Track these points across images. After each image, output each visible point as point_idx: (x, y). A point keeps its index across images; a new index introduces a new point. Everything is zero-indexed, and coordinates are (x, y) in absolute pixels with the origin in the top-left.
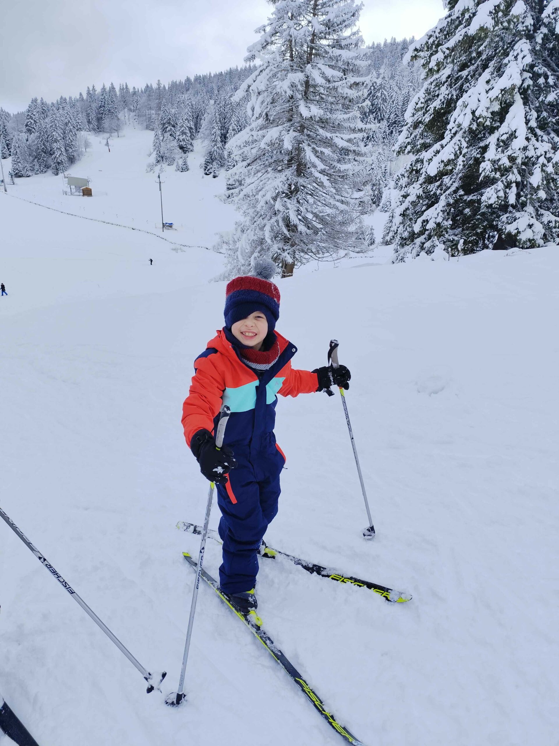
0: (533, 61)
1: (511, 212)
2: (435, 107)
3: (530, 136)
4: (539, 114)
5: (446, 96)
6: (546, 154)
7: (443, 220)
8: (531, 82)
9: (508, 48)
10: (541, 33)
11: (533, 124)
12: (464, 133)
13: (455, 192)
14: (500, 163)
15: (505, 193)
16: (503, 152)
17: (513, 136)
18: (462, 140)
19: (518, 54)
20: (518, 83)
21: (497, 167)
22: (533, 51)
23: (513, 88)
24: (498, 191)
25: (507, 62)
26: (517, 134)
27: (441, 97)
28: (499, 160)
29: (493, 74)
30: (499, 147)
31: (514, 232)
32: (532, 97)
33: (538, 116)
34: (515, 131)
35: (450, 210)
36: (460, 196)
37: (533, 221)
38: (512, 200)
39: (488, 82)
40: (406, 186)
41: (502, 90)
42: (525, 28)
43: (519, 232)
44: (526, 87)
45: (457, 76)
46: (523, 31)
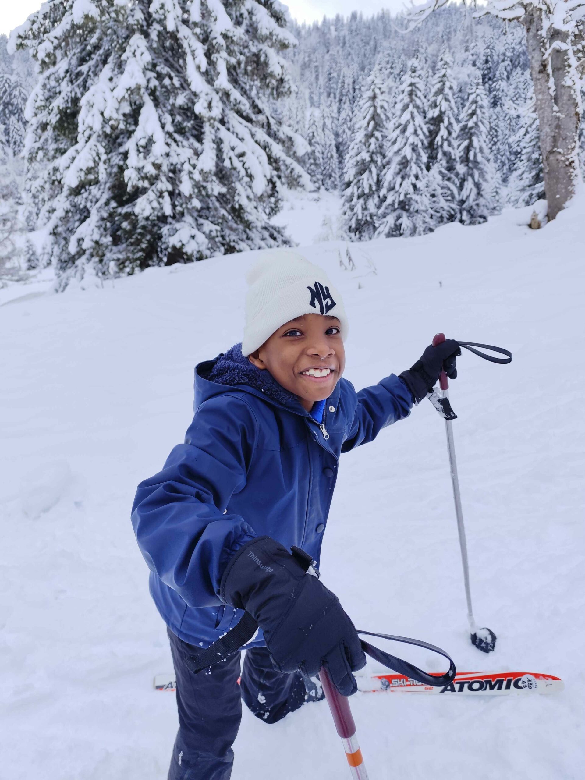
0: (153, 59)
1: (171, 224)
2: (59, 107)
3: (169, 141)
4: (173, 117)
5: (69, 94)
6: (189, 161)
7: (101, 237)
8: (156, 83)
9: (123, 43)
10: (155, 29)
11: (170, 128)
12: (99, 136)
13: (107, 204)
14: (145, 170)
15: (159, 203)
16: (145, 158)
17: (151, 141)
18: (99, 145)
19: (135, 51)
20: (143, 83)
21: (143, 175)
22: (150, 48)
23: (138, 88)
24: (151, 202)
25: (126, 59)
26: (155, 139)
27: (63, 94)
28: (143, 167)
29: (113, 70)
30: (140, 153)
31: (178, 245)
32: (161, 99)
33: (173, 121)
34: (152, 136)
35: (106, 225)
36: (114, 208)
37: (195, 231)
38: (168, 211)
39: (111, 79)
40: (49, 200)
41: (127, 90)
42: (136, 22)
43: (183, 245)
44: (153, 88)
45: (77, 71)
46: (135, 25)
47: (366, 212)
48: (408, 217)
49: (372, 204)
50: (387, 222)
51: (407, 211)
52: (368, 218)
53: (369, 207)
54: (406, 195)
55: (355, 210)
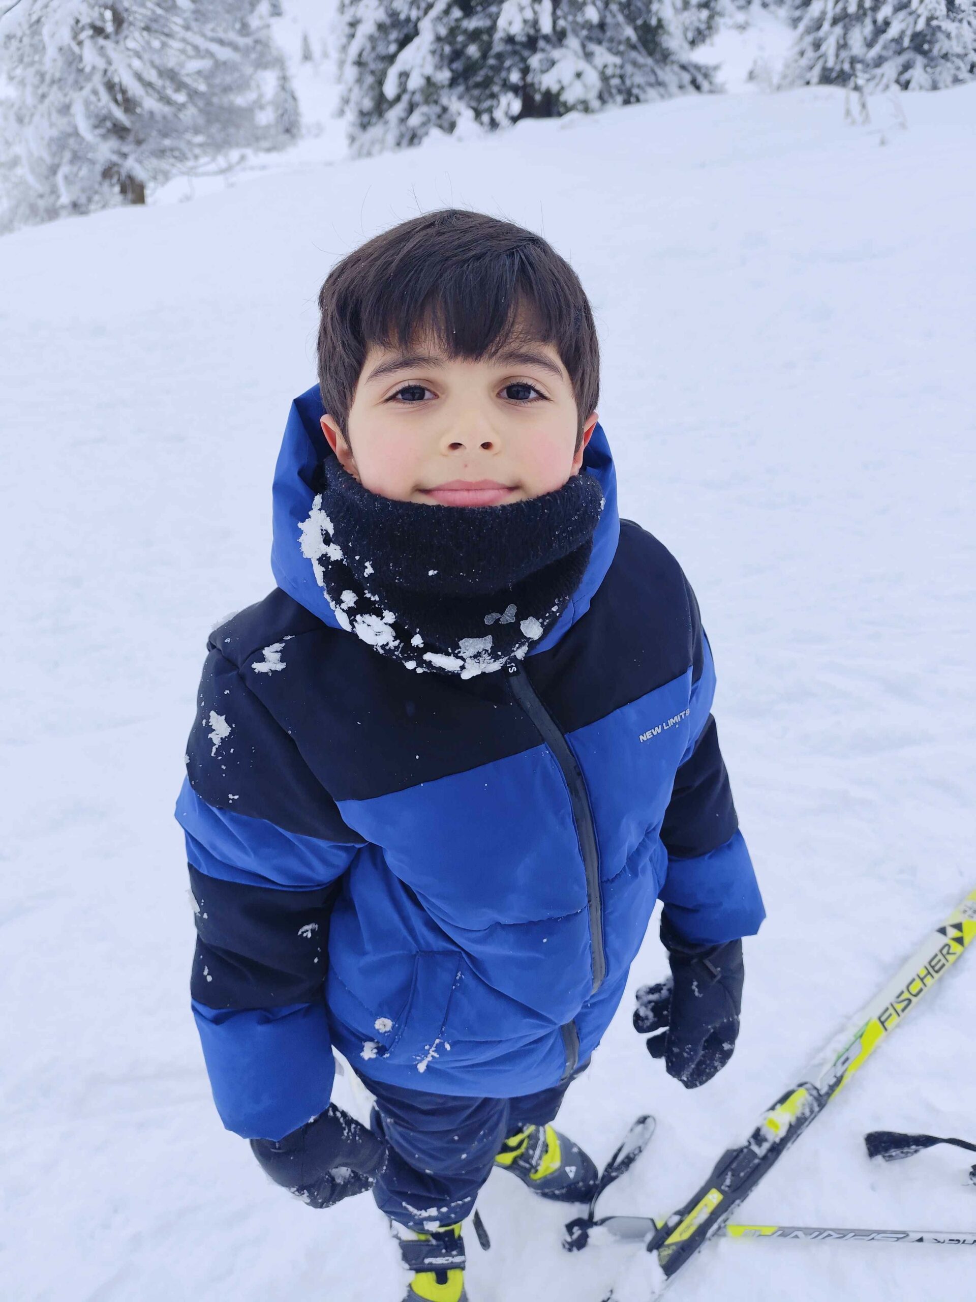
1: (543, 50)
7: (435, 70)
13: (447, 12)
15: (534, 12)
31: (555, 88)
35: (443, 49)
36: (457, 20)
37: (582, 65)
38: (546, 27)
43: (562, 88)
47: (844, 54)
48: (925, 66)
49: (858, 36)
50: (883, 75)
51: (925, 53)
52: (847, 67)
53: (851, 42)
54: (930, 19)
55: (823, 48)
